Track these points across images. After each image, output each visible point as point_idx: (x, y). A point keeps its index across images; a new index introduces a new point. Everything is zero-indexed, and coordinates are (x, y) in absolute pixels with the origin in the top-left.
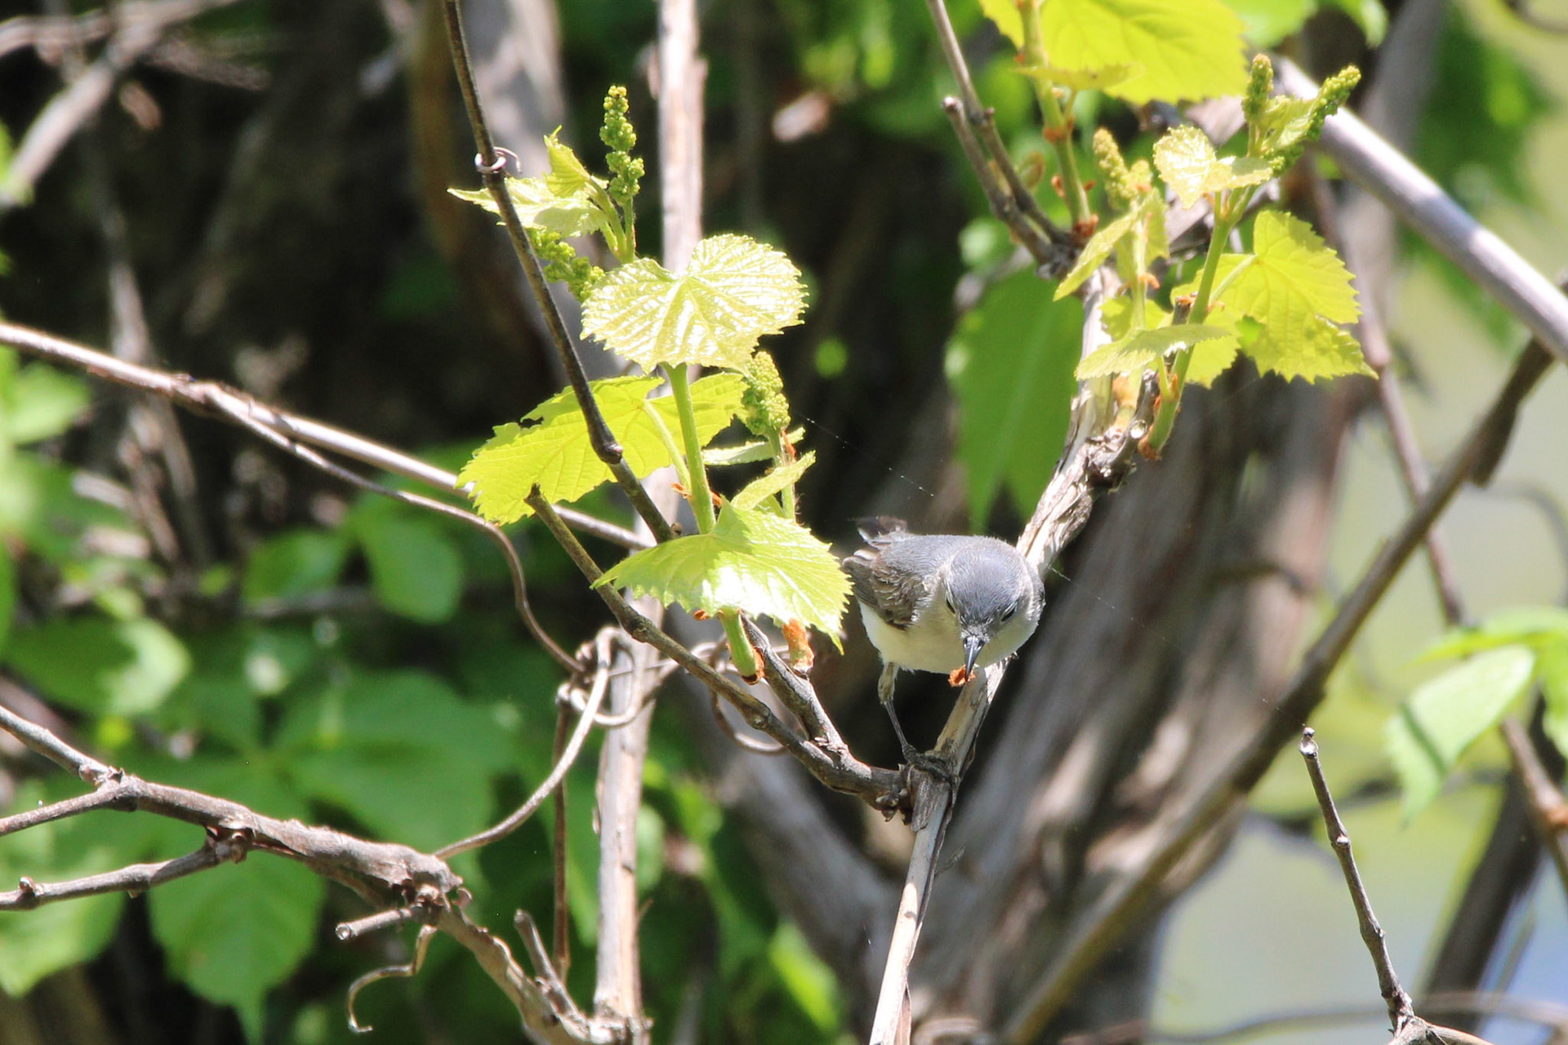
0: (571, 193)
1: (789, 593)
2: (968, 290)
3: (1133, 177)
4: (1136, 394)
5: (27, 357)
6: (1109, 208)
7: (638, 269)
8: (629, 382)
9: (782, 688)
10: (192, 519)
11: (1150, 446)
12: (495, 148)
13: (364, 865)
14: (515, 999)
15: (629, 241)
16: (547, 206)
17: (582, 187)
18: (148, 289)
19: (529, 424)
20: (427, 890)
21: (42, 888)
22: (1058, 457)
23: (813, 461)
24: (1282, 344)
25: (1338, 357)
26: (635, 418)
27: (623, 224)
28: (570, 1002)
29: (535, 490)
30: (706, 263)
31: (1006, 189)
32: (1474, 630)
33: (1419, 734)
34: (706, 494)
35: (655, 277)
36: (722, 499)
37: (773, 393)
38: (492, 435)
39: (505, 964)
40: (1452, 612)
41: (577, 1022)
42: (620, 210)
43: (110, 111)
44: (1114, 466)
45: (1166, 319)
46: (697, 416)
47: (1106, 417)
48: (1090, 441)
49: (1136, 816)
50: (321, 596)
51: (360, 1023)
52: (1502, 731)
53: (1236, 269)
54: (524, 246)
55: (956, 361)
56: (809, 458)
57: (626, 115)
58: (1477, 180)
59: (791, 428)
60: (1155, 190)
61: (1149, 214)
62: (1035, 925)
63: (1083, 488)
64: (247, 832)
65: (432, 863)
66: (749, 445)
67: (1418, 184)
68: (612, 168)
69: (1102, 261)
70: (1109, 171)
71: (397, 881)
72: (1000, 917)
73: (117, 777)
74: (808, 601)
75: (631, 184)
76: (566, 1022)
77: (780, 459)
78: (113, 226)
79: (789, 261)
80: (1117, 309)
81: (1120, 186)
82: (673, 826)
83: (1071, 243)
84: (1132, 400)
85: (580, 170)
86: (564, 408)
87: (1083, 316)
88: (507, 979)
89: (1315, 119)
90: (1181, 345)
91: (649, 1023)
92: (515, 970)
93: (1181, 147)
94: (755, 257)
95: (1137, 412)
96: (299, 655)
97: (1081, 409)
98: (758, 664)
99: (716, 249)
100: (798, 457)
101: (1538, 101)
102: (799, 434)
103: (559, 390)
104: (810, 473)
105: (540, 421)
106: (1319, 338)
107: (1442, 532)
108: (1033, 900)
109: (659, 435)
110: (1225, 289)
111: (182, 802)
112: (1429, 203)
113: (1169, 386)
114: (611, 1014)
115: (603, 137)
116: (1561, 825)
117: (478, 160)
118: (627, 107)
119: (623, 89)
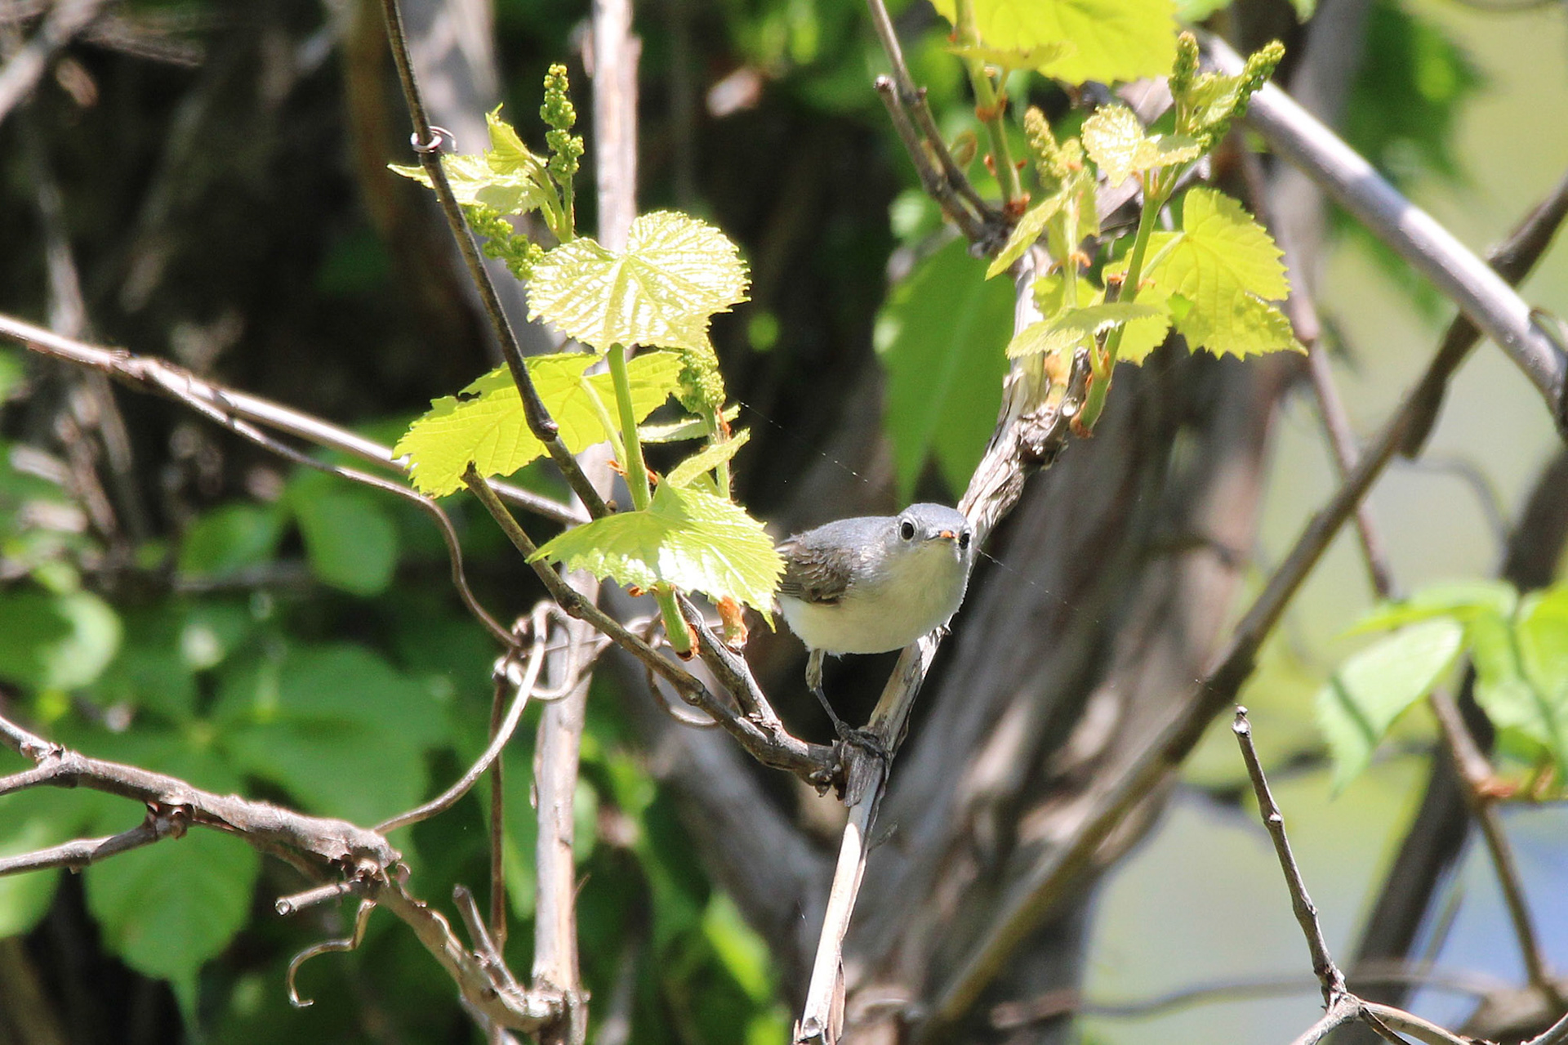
0: (511, 171)
1: (722, 570)
2: (900, 265)
3: (1063, 157)
4: (1068, 372)
6: (1040, 185)
7: (574, 249)
8: (567, 359)
9: (717, 664)
10: (130, 494)
11: (1082, 423)
12: (432, 127)
13: (304, 840)
14: (454, 974)
15: (568, 219)
16: (488, 184)
17: (523, 165)
18: (84, 264)
19: (466, 397)
20: (366, 864)
22: (993, 434)
23: (748, 438)
24: (1211, 321)
25: (1268, 334)
26: (571, 394)
27: (562, 202)
28: (508, 976)
29: (471, 467)
30: (643, 241)
31: (938, 168)
32: (1402, 603)
33: (1349, 706)
34: (641, 472)
35: (594, 256)
36: (658, 477)
37: (708, 371)
38: (429, 407)
39: (444, 938)
40: (1381, 584)
41: (517, 996)
42: (559, 188)
43: (47, 86)
44: (1046, 443)
45: (1098, 297)
46: (633, 394)
47: (1038, 395)
48: (1022, 419)
49: (1067, 787)
50: (258, 571)
51: (300, 998)
52: (1431, 702)
53: (1166, 247)
54: (460, 224)
55: (886, 335)
56: (744, 436)
57: (566, 93)
58: (1406, 155)
59: (727, 405)
60: (1086, 169)
61: (1080, 193)
62: (968, 895)
63: (1015, 466)
64: (187, 807)
65: (371, 838)
66: (684, 423)
67: (1349, 163)
68: (551, 147)
69: (1034, 239)
70: (1039, 150)
71: (337, 856)
72: (933, 889)
73: (58, 754)
74: (741, 579)
75: (571, 162)
76: (504, 995)
77: (715, 437)
78: (49, 200)
79: (724, 237)
80: (1049, 287)
81: (1051, 165)
82: (607, 798)
83: (1003, 221)
84: (1064, 377)
85: (521, 148)
86: (500, 383)
87: (1014, 295)
88: (445, 952)
89: (1241, 95)
90: (1112, 323)
91: (587, 996)
92: (453, 944)
93: (1109, 127)
94: (691, 233)
95: (1069, 390)
96: (235, 628)
97: (1012, 388)
98: (693, 641)
99: (651, 227)
100: (733, 434)
101: (1466, 76)
102: (733, 412)
103: (498, 365)
104: (744, 450)
105: (477, 395)
106: (1249, 314)
107: (1371, 506)
108: (964, 872)
109: (595, 411)
110: (1156, 266)
111: (123, 779)
112: (1360, 183)
113: (1100, 363)
114: (549, 988)
115: (543, 115)
116: (1490, 798)
117: (414, 139)
118: (566, 85)
119: (563, 68)
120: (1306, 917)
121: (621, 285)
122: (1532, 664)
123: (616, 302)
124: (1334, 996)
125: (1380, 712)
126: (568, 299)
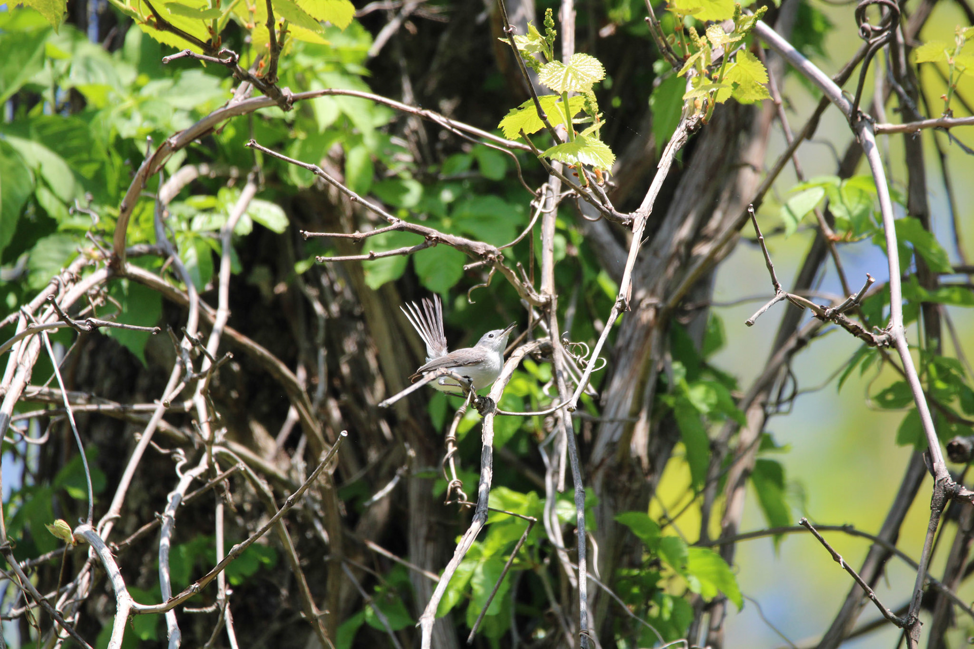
0: (535, 40)
1: (597, 158)
2: (657, 82)
3: (702, 41)
4: (702, 105)
5: (378, 103)
6: (695, 50)
7: (554, 64)
8: (550, 97)
9: (595, 190)
10: (427, 151)
11: (705, 120)
12: (510, 25)
13: (472, 248)
14: (517, 289)
15: (552, 55)
16: (528, 44)
17: (538, 38)
18: (414, 81)
19: (520, 109)
20: (491, 256)
21: (376, 254)
22: (679, 123)
23: (605, 122)
24: (745, 90)
25: (762, 94)
26: (552, 108)
27: (550, 50)
28: (533, 290)
29: (521, 130)
30: (574, 61)
31: (664, 45)
32: (806, 183)
33: (791, 212)
34: (572, 131)
35: (559, 66)
36: (577, 132)
37: (593, 102)
38: (509, 112)
39: (514, 278)
40: (800, 177)
41: (536, 296)
42: (549, 46)
43: (402, 29)
44: (695, 126)
45: (711, 82)
46: (570, 108)
47: (692, 112)
48: (688, 119)
49: (707, 239)
50: (465, 174)
51: (472, 301)
52: (815, 211)
53: (732, 67)
54: (518, 55)
55: (652, 101)
56: (604, 122)
57: (551, 17)
58: (809, 49)
59: (599, 113)
60: (708, 45)
61: (706, 52)
62: (676, 271)
63: (685, 133)
64: (437, 238)
65: (492, 248)
66: (586, 118)
67: (787, 46)
68: (547, 33)
69: (692, 65)
70: (694, 39)
71: (482, 253)
72: (666, 268)
73: (399, 221)
74: (602, 161)
75: (552, 38)
76: (532, 295)
77: (595, 122)
78: (403, 63)
79: (598, 61)
80: (696, 80)
81: (697, 43)
82: (569, 242)
83: (682, 61)
84: (700, 106)
85: (538, 33)
86: (530, 104)
87: (686, 83)
88: (514, 283)
89: (754, 22)
90: (714, 89)
91: (557, 296)
92: (517, 280)
93: (715, 31)
94: (588, 60)
95: (702, 110)
96: (458, 190)
97: (685, 110)
98: (587, 182)
99: (576, 57)
100: (600, 121)
101: (828, 24)
102: (601, 115)
103: (529, 99)
104: (603, 125)
105: (523, 108)
106: (756, 88)
107: (797, 154)
108: (676, 263)
109: (559, 113)
110: (728, 73)
111: (418, 229)
112: (791, 52)
113: (711, 102)
114: (546, 294)
115: (544, 23)
116: (833, 241)
117: (504, 28)
118: (552, 15)
119: (551, 9)
120: (770, 268)
121: (567, 74)
122: (846, 200)
123: (565, 79)
124: (778, 291)
125: (800, 214)
126: (551, 78)
